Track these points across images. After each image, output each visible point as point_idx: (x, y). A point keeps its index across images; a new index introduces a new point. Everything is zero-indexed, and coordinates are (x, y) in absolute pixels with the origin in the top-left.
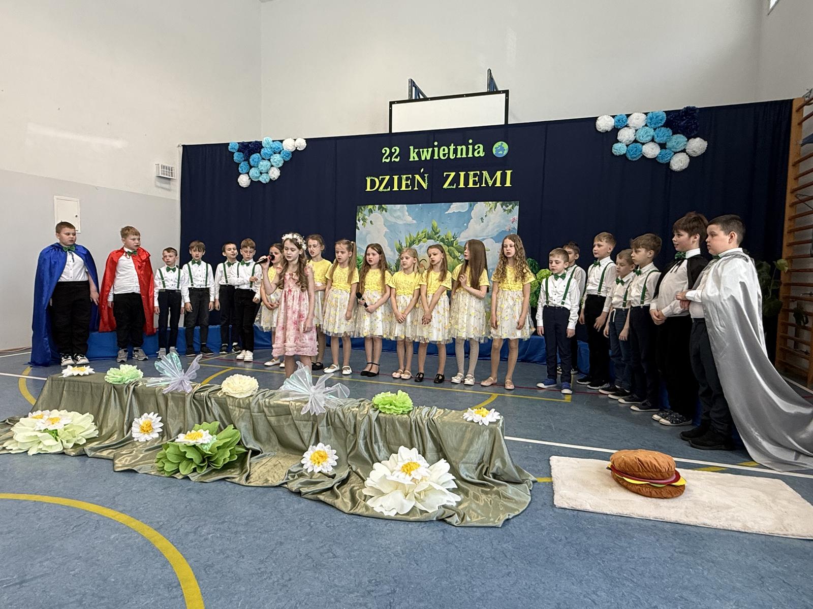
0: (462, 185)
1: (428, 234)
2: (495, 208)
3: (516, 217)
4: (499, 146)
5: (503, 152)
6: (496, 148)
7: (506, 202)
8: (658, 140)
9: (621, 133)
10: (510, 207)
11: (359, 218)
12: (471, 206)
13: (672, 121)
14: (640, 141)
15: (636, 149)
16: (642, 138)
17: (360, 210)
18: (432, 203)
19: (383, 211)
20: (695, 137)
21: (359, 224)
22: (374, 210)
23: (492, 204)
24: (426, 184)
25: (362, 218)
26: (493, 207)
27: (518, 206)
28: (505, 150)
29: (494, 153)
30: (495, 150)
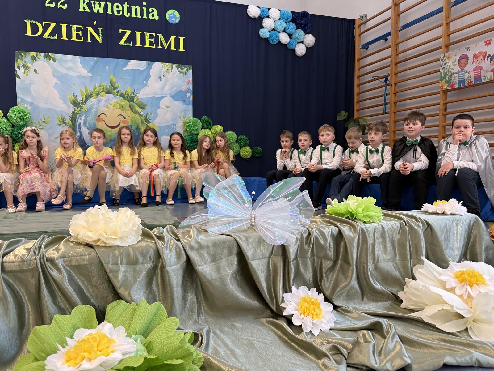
0: (138, 44)
1: (106, 89)
2: (172, 69)
3: (191, 79)
4: (172, 14)
5: (176, 20)
6: (169, 15)
7: (181, 65)
8: (288, 31)
9: (264, 21)
10: (185, 70)
11: (19, 65)
12: (149, 65)
13: (296, 19)
14: (277, 30)
15: (275, 35)
16: (278, 27)
17: (20, 56)
18: (108, 57)
19: (50, 60)
20: (309, 33)
21: (20, 72)
22: (39, 58)
23: (168, 65)
24: (101, 38)
25: (22, 66)
26: (170, 68)
27: (192, 70)
28: (177, 18)
29: (168, 19)
30: (168, 16)
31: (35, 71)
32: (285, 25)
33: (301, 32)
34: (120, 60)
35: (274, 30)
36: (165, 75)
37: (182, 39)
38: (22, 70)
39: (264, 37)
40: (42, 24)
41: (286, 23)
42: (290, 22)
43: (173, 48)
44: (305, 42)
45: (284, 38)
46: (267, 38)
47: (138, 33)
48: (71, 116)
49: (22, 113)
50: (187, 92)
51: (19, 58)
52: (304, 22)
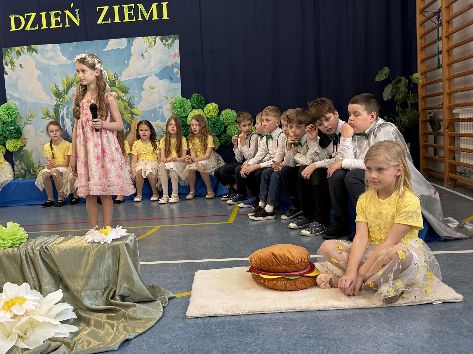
0: (117, 20)
2: (155, 43)
3: (177, 51)
7: (165, 36)
10: (170, 41)
11: (6, 62)
12: (129, 42)
17: (7, 53)
18: (87, 40)
19: (32, 52)
21: (7, 68)
22: (23, 52)
23: (151, 38)
24: (78, 20)
25: (9, 62)
26: (153, 42)
27: (178, 40)
31: (21, 65)
34: (99, 41)
36: (148, 51)
37: (165, 4)
38: (10, 66)
40: (24, 17)
43: (155, 18)
47: (116, 8)
48: (54, 108)
49: (10, 110)
50: (173, 67)
51: (6, 55)
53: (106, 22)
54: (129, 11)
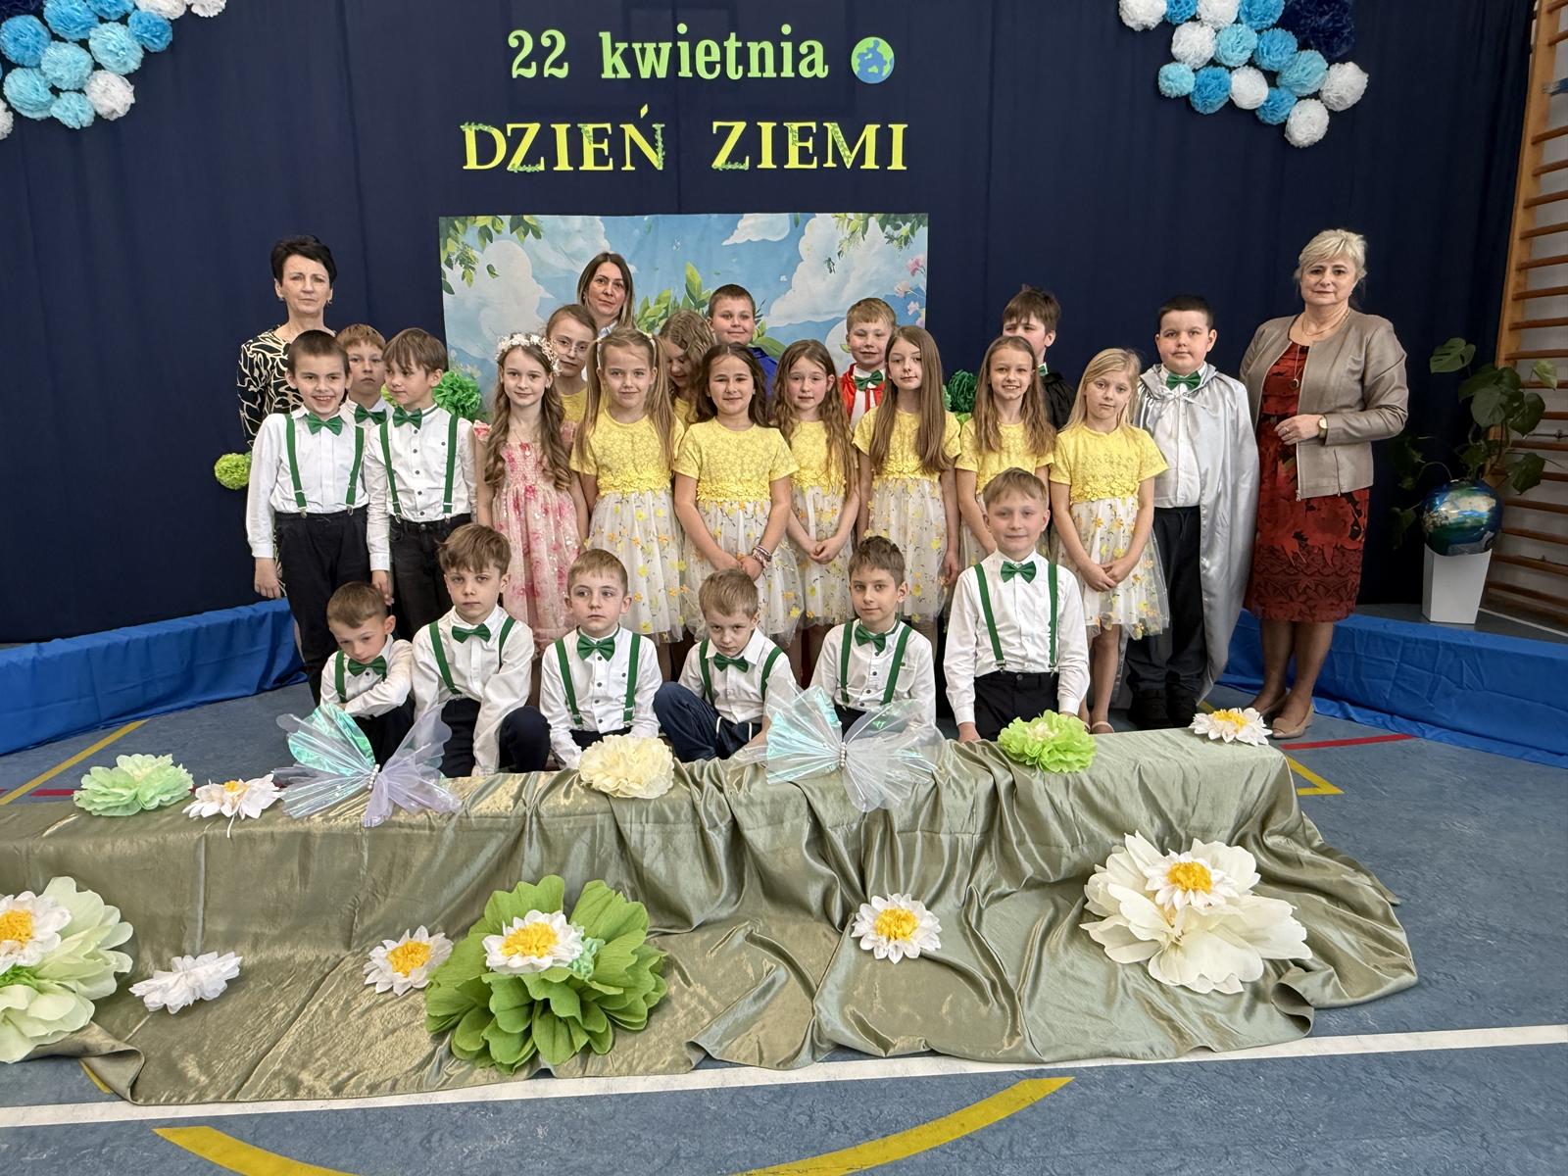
0: (767, 162)
2: (864, 232)
3: (923, 257)
4: (870, 50)
5: (881, 71)
6: (861, 56)
7: (892, 215)
8: (1266, 63)
9: (1180, 36)
10: (905, 229)
11: (449, 256)
12: (797, 223)
13: (1297, 13)
14: (1224, 62)
15: (1215, 83)
16: (1229, 53)
17: (452, 231)
18: (679, 212)
19: (526, 234)
20: (1343, 60)
21: (452, 275)
22: (498, 232)
23: (855, 218)
24: (660, 155)
25: (458, 257)
26: (860, 229)
27: (926, 229)
28: (885, 63)
29: (856, 69)
30: (859, 61)
31: (490, 268)
32: (1253, 40)
33: (1314, 59)
34: (715, 216)
35: (1213, 62)
36: (845, 251)
37: (898, 130)
38: (459, 269)
39: (1175, 93)
40: (504, 132)
41: (1259, 32)
42: (1275, 26)
43: (870, 163)
44: (1325, 95)
45: (1249, 89)
46: (1187, 97)
47: (767, 128)
49: (460, 392)
50: (908, 298)
51: (449, 236)
52: (1328, 21)
53: (736, 166)
54: (801, 140)
